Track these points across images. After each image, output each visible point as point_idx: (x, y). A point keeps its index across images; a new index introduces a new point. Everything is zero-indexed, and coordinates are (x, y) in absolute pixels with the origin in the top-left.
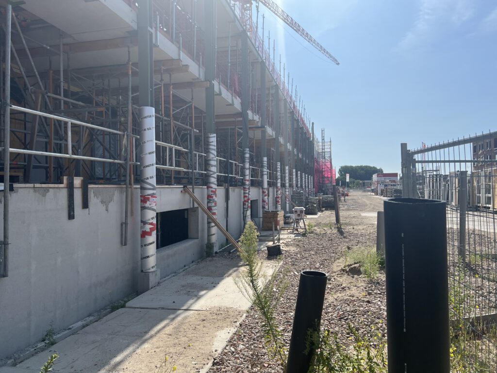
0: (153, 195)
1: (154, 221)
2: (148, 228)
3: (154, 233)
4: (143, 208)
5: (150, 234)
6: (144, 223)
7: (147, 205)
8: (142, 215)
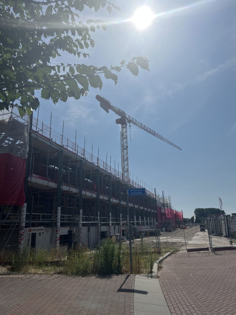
0: (59, 230)
1: (59, 237)
2: (57, 239)
3: (59, 240)
4: (56, 234)
5: (58, 240)
6: (56, 237)
7: (57, 233)
8: (56, 235)
